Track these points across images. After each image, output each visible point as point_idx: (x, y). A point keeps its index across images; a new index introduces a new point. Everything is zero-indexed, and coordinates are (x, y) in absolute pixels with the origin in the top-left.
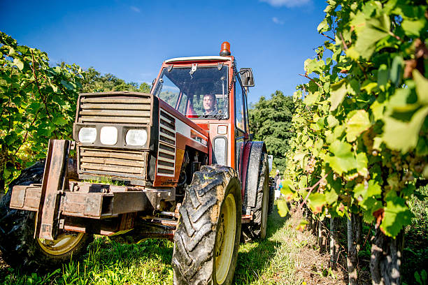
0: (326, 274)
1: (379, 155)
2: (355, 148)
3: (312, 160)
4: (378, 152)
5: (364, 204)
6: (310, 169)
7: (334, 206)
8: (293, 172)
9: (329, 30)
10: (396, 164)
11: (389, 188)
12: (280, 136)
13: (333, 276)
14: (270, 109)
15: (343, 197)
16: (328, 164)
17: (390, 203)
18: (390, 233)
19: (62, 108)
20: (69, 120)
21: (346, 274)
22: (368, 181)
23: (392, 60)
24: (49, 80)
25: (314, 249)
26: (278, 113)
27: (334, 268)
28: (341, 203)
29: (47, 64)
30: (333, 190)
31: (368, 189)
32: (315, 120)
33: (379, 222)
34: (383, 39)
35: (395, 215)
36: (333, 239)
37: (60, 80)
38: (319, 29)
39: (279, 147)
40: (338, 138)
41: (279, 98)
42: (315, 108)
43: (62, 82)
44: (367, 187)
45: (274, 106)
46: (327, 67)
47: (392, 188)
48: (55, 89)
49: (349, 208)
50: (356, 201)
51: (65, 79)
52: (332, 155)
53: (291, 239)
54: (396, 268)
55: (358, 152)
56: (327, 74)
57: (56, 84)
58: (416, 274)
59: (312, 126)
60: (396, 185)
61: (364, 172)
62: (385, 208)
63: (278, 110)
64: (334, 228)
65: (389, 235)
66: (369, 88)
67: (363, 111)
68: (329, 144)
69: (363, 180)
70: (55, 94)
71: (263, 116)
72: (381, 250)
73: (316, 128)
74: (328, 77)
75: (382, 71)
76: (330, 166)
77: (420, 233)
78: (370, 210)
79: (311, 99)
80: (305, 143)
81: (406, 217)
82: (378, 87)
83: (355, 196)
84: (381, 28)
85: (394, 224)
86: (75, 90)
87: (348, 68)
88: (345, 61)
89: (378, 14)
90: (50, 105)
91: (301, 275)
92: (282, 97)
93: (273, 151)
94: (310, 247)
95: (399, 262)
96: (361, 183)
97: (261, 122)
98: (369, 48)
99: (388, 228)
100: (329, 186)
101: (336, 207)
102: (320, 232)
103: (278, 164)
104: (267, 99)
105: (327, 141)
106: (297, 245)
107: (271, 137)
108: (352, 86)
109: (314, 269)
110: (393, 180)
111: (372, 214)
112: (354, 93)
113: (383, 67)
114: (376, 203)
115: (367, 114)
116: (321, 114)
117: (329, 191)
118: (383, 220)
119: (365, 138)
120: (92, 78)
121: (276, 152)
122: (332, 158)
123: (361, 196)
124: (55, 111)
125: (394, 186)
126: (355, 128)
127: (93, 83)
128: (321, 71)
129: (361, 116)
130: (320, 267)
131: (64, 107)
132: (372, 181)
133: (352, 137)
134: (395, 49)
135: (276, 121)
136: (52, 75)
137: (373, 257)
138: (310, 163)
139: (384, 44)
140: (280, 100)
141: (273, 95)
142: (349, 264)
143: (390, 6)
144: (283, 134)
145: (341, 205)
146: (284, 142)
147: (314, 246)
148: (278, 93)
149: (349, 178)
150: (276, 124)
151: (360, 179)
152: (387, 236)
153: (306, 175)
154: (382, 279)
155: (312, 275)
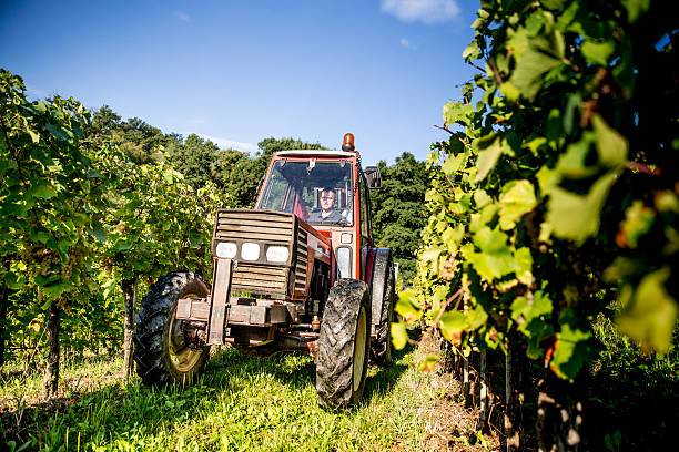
0: (473, 440)
1: (551, 251)
2: (513, 239)
3: (451, 260)
4: (548, 247)
5: (527, 329)
6: (447, 274)
7: (481, 331)
8: (424, 280)
9: (480, 56)
10: (575, 266)
11: (565, 305)
12: (408, 225)
13: (484, 443)
14: (394, 181)
15: (496, 318)
16: (470, 265)
17: (566, 328)
18: (566, 374)
19: (46, 169)
20: (59, 190)
21: (503, 440)
22: (533, 291)
23: (566, 101)
24: (26, 123)
25: (457, 402)
26: (406, 188)
27: (486, 431)
28: (493, 329)
29: (22, 96)
30: (479, 307)
31: (534, 306)
32: (458, 197)
33: (548, 357)
34: (555, 69)
35: (573, 345)
36: (484, 386)
37: (44, 123)
38: (465, 55)
39: (406, 242)
40: (488, 224)
41: (408, 165)
42: (458, 178)
43: (49, 127)
44: (531, 302)
45: (399, 177)
46: (478, 116)
47: (569, 304)
48: (36, 138)
49: (505, 335)
50: (515, 325)
51: (54, 121)
52: (478, 250)
53: (422, 386)
54: (574, 428)
55: (517, 247)
56: (478, 126)
57: (38, 129)
58: (607, 438)
59: (452, 207)
60: (576, 300)
61: (527, 278)
62: (559, 336)
63: (405, 184)
64: (487, 368)
65: (564, 377)
66: (534, 145)
67: (526, 182)
68: (473, 234)
69: (526, 291)
70: (35, 146)
71: (382, 192)
72: (552, 401)
73: (458, 209)
74: (478, 131)
75: (554, 119)
76: (474, 267)
77: (615, 374)
78: (534, 338)
79: (452, 165)
80: (441, 234)
81: (588, 349)
82: (547, 144)
83: (514, 316)
84: (550, 51)
85: (571, 359)
86: (71, 142)
87: (508, 116)
88: (501, 105)
89: (548, 30)
90: (26, 164)
91: (434, 443)
92: (413, 162)
93: (398, 248)
94: (450, 399)
95: (579, 420)
96: (522, 295)
97: (380, 202)
98: (534, 82)
99: (563, 367)
100: (474, 301)
101: (484, 334)
102: (466, 375)
103: (405, 269)
104: (388, 165)
105: (471, 229)
106: (431, 395)
107: (395, 225)
108: (509, 143)
109: (456, 433)
110: (572, 291)
111: (538, 345)
112: (512, 154)
113: (555, 113)
114: (545, 327)
115: (531, 187)
116: (466, 187)
117: (474, 308)
118: (555, 354)
119: (529, 224)
120: (105, 124)
121: (402, 248)
122: (478, 255)
123: (522, 315)
124: (35, 175)
125: (573, 301)
126: (513, 208)
127: (108, 132)
128: (468, 121)
129: (522, 190)
130: (465, 430)
131: (51, 169)
132: (539, 293)
133: (508, 222)
134: (571, 84)
135: (403, 201)
136: (31, 114)
137: (541, 412)
138: (448, 265)
139: (557, 77)
140: (409, 167)
141: (398, 159)
142: (507, 424)
143: (565, 19)
144: (413, 220)
145: (493, 331)
146: (414, 234)
147: (456, 396)
148: (406, 155)
149: (504, 287)
150: (403, 204)
151: (521, 290)
152: (561, 379)
153: (445, 284)
154: (554, 447)
155: (451, 443)
